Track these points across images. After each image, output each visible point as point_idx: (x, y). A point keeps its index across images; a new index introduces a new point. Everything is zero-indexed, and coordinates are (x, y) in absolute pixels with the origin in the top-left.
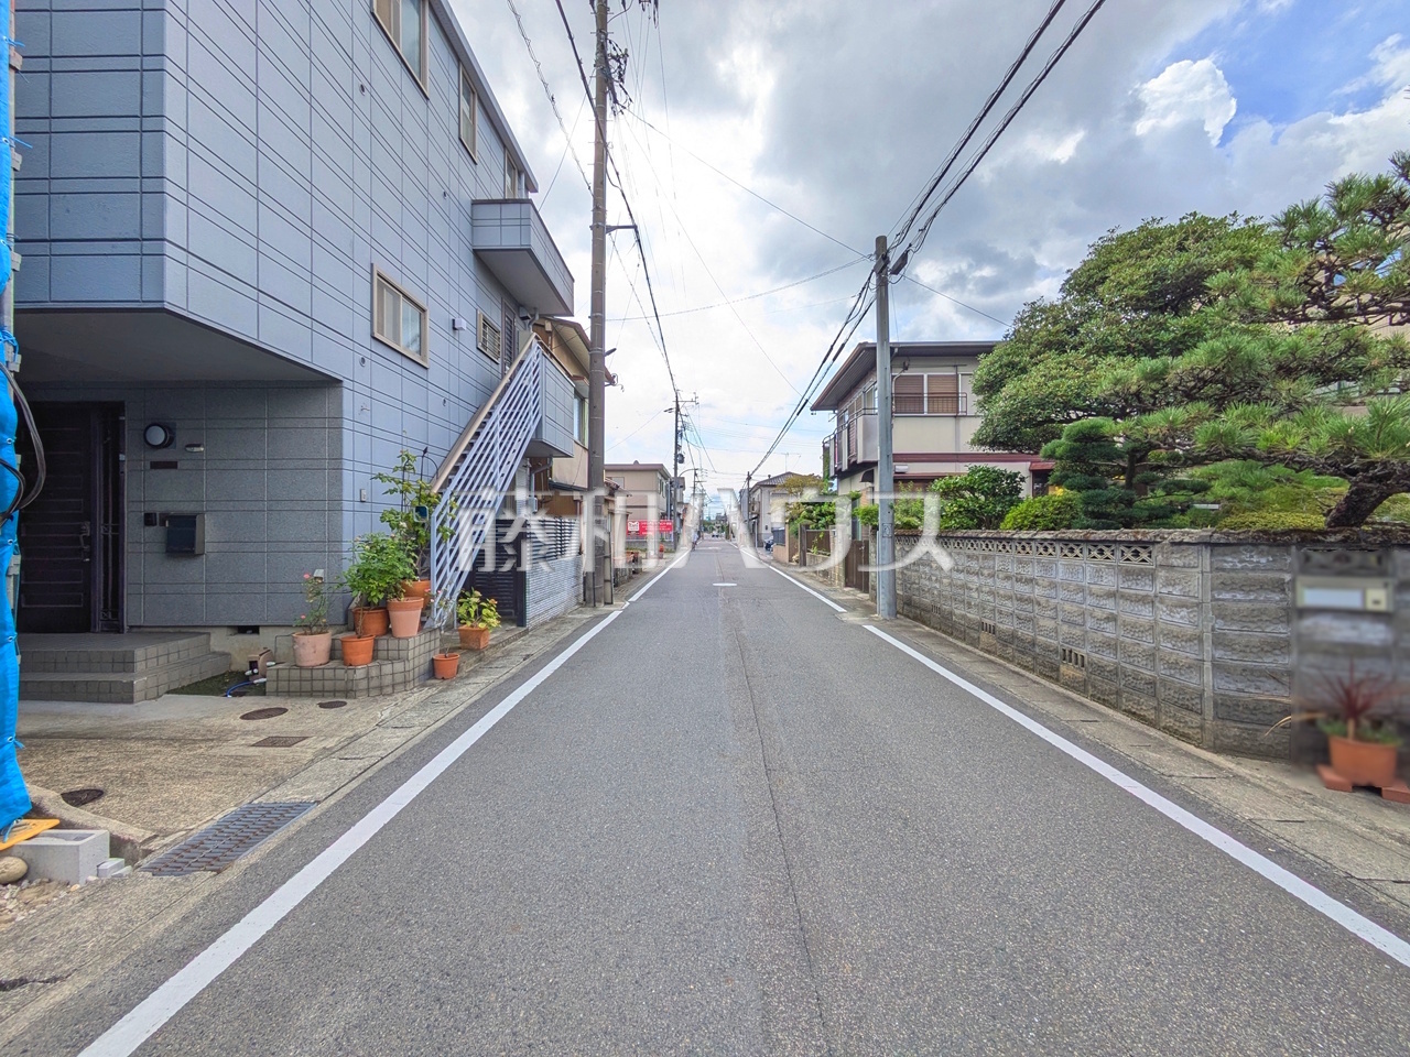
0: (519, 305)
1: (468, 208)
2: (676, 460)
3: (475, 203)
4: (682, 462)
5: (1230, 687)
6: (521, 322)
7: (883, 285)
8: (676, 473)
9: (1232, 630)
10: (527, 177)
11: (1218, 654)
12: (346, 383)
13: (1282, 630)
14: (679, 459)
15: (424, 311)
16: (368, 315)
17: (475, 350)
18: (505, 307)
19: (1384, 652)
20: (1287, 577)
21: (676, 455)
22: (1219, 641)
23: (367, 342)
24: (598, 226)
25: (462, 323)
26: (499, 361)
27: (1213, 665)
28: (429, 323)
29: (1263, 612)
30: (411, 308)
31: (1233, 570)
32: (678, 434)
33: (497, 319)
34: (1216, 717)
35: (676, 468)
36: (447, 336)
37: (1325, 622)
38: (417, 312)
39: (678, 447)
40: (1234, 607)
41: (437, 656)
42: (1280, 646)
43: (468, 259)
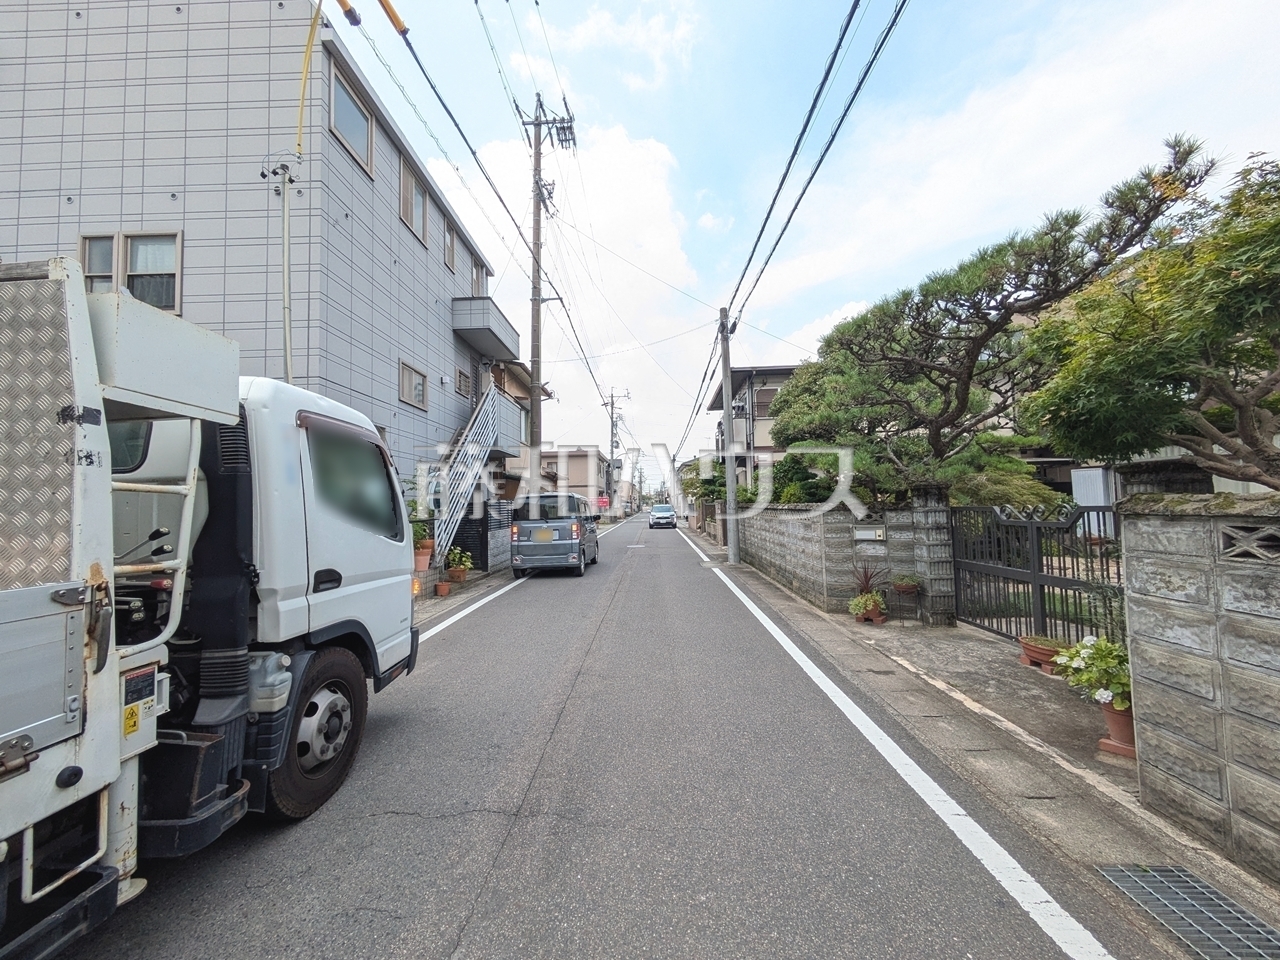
0: (482, 356)
1: (449, 303)
2: (612, 446)
3: (454, 300)
4: (617, 447)
5: (832, 580)
6: (483, 366)
7: (725, 340)
8: (612, 457)
9: (832, 552)
10: (487, 268)
11: (828, 564)
12: (387, 429)
13: (849, 551)
14: (615, 445)
15: (425, 377)
16: (397, 388)
17: (454, 393)
18: (473, 359)
19: (885, 559)
20: (851, 526)
21: (612, 443)
22: (828, 558)
23: (397, 403)
24: (535, 299)
25: (447, 379)
26: (469, 397)
27: (826, 570)
28: (428, 384)
29: (843, 543)
30: (418, 376)
31: (831, 523)
32: (614, 425)
33: (468, 371)
34: (828, 596)
35: (612, 453)
36: (437, 388)
37: (864, 546)
38: (421, 378)
39: (613, 435)
40: (832, 541)
41: (437, 583)
42: (848, 559)
43: (450, 336)
